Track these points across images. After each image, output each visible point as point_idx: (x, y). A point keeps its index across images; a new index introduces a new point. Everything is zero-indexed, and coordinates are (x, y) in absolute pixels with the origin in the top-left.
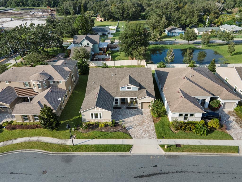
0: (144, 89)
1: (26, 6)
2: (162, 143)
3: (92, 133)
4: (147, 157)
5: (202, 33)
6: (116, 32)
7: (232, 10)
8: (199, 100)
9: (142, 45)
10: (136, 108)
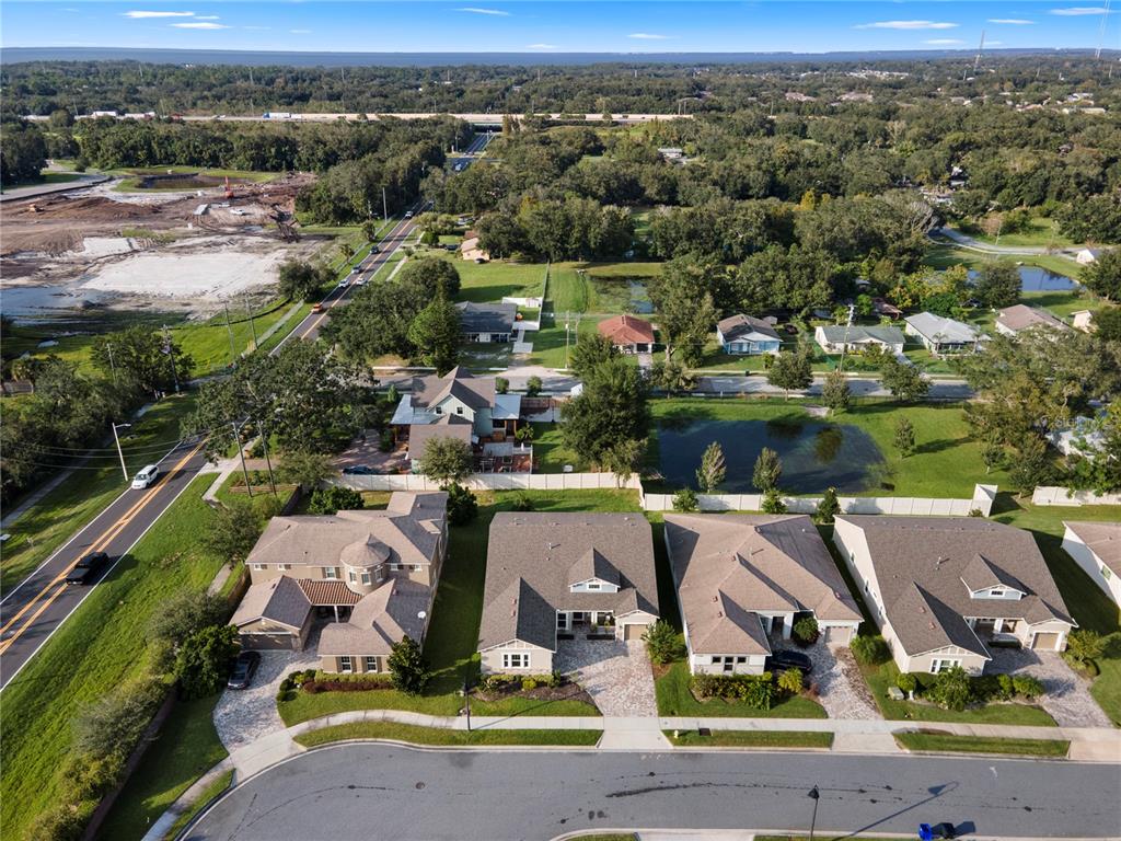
0: (631, 589)
1: (161, 163)
2: (669, 727)
3: (508, 702)
4: (636, 755)
5: (840, 346)
6: (541, 328)
7: (980, 222)
8: (764, 620)
9: (629, 436)
10: (612, 638)
